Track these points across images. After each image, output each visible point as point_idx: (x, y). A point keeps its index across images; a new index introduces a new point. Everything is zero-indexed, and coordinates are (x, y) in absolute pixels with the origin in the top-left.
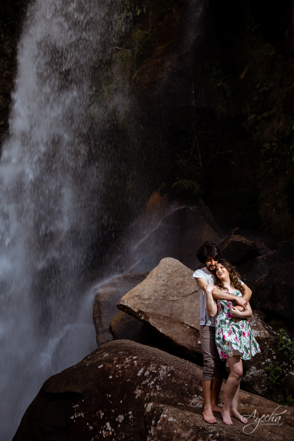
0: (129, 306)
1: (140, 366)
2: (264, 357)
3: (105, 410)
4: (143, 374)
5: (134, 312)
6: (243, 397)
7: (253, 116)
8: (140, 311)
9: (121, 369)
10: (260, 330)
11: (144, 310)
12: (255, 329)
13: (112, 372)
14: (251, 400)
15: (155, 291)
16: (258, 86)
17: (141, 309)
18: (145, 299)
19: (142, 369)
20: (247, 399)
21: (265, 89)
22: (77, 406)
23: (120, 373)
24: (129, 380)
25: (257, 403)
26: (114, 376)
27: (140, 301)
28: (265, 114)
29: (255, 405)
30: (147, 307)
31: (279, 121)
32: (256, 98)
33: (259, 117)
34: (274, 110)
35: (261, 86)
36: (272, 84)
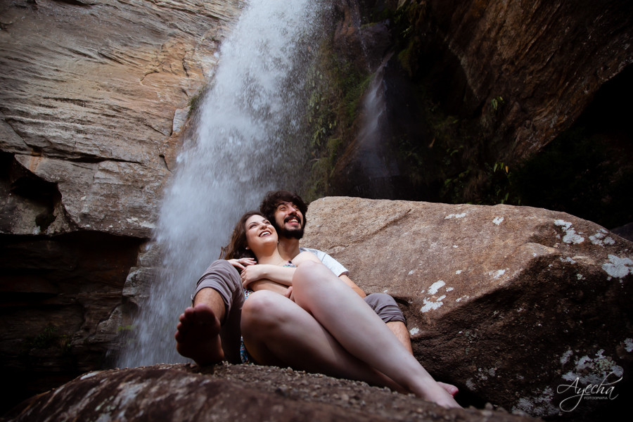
7: (449, 180)
16: (448, 151)
21: (456, 151)
28: (462, 175)
31: (477, 177)
32: (448, 163)
33: (455, 180)
34: (470, 168)
35: (452, 150)
36: (461, 146)
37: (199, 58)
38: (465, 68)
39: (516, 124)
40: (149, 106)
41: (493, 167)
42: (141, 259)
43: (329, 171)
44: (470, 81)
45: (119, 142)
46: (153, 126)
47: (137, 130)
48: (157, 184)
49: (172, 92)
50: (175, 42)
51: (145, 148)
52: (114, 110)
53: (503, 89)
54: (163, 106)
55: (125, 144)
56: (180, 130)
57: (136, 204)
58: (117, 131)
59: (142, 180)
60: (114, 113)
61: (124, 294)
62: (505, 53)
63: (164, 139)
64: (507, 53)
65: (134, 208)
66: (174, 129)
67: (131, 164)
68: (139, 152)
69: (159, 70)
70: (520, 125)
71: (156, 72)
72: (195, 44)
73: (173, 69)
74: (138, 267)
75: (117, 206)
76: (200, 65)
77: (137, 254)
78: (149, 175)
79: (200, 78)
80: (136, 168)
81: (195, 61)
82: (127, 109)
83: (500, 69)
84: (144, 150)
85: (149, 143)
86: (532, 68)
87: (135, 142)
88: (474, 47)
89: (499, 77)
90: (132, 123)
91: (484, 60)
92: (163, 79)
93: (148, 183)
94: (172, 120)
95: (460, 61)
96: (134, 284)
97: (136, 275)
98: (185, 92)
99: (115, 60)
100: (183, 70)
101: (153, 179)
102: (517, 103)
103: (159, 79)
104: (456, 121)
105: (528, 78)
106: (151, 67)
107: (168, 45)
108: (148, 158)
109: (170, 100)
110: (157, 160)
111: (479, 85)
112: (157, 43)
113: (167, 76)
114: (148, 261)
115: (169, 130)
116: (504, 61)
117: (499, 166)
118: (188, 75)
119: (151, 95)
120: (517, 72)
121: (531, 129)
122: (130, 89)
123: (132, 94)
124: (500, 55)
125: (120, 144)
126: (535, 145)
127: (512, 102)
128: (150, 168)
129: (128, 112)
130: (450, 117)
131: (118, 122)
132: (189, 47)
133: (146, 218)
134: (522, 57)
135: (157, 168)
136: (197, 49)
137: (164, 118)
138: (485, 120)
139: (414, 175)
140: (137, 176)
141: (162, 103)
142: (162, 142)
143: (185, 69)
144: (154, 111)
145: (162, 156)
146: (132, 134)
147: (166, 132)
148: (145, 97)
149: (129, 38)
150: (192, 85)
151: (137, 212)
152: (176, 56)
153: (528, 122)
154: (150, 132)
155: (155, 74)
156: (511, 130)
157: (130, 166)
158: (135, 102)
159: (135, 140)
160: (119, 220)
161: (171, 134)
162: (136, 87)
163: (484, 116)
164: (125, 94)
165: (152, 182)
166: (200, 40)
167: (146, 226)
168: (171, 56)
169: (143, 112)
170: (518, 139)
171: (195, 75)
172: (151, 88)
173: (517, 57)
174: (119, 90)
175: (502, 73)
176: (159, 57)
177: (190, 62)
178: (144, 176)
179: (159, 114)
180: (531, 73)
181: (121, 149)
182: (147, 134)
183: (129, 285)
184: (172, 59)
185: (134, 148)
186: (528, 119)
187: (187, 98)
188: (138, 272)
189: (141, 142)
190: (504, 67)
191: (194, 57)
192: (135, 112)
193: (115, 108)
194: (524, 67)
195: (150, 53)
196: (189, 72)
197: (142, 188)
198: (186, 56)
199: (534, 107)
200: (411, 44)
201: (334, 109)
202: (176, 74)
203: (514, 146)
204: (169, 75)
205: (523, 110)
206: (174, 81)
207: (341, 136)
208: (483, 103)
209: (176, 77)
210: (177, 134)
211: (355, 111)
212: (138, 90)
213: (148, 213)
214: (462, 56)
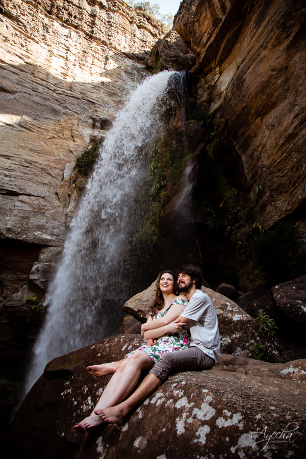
0: (131, 307)
1: (125, 342)
2: (247, 339)
3: (89, 385)
4: (126, 348)
5: (134, 311)
6: (226, 358)
7: (229, 227)
8: (139, 311)
9: (109, 347)
10: (242, 314)
11: (142, 309)
12: (237, 314)
13: (101, 351)
14: (235, 360)
16: (230, 210)
17: (140, 309)
18: (145, 301)
19: (126, 345)
20: (231, 360)
21: (235, 211)
22: (68, 383)
23: (107, 351)
24: (114, 355)
25: (241, 363)
26: (102, 353)
27: (140, 303)
28: (237, 225)
29: (240, 364)
30: (145, 307)
31: (245, 228)
32: (230, 217)
33: (233, 227)
34: (242, 222)
35: (233, 210)
36: (238, 208)
37: (82, 130)
38: (244, 162)
39: (267, 203)
40: (49, 161)
41: (253, 224)
42: (42, 257)
43: (160, 213)
44: (246, 171)
45: (30, 184)
46: (52, 174)
47: (42, 176)
48: (53, 211)
49: (64, 152)
50: (67, 118)
51: (46, 188)
52: (28, 163)
53: (263, 181)
54: (58, 161)
55: (34, 185)
56: (68, 177)
57: (40, 224)
58: (29, 176)
59: (44, 209)
60: (28, 165)
61: (31, 278)
62: (265, 162)
63: (58, 182)
64: (266, 162)
65: (38, 226)
66: (65, 177)
67: (38, 198)
68: (42, 190)
69: (56, 137)
70: (270, 204)
71: (54, 138)
72: (79, 120)
73: (65, 136)
74: (40, 262)
75: (28, 224)
76: (82, 134)
77: (39, 254)
78: (49, 205)
79: (82, 143)
80: (40, 200)
81: (79, 132)
82: (36, 162)
83: (262, 170)
84: (46, 189)
85: (49, 185)
86: (278, 174)
87: (40, 184)
88: (250, 153)
89: (261, 174)
90: (39, 172)
91: (254, 162)
92: (58, 143)
93: (47, 210)
94: (64, 170)
95: (241, 158)
96: (37, 273)
97: (38, 267)
98: (72, 152)
99: (29, 129)
100: (71, 137)
101: (50, 208)
102: (269, 191)
103: (56, 143)
104: (237, 192)
105: (275, 179)
106: (51, 134)
107: (62, 120)
108: (48, 194)
109: (63, 157)
110: (53, 196)
111: (251, 175)
112: (55, 119)
113: (61, 141)
114: (46, 259)
115: (62, 177)
116: (264, 166)
117: (256, 224)
118: (74, 141)
119: (50, 154)
120: (270, 174)
121: (274, 208)
122: (38, 149)
123: (39, 152)
124: (262, 162)
125: (31, 185)
126: (275, 217)
127: (266, 190)
128: (49, 201)
129: (37, 164)
130: (233, 189)
131: (30, 171)
132: (75, 122)
133: (45, 233)
134: (273, 166)
135: (53, 201)
136: (80, 123)
137: (59, 169)
138: (252, 195)
139: (209, 222)
140: (41, 206)
141: (58, 159)
142: (57, 185)
143: (72, 137)
144: (53, 165)
145: (57, 194)
146: (39, 179)
147: (60, 178)
148: (47, 155)
149: (38, 115)
150: (76, 148)
151: (41, 228)
152: (67, 128)
153: (273, 203)
154: (49, 178)
155: (53, 139)
156: (264, 206)
157: (37, 199)
158: (41, 158)
159: (40, 182)
160: (29, 233)
161: (63, 180)
162: (42, 148)
163: (252, 193)
164: (35, 152)
165: (50, 210)
166: (82, 117)
167: (45, 237)
168: (64, 128)
169: (46, 165)
170: (267, 212)
171: (78, 141)
172: (51, 149)
173: (271, 166)
174: (31, 150)
175: (263, 172)
176: (56, 128)
177: (76, 132)
178: (45, 206)
179: (56, 166)
180: (277, 177)
181: (31, 188)
182: (48, 179)
183: (33, 273)
184: (64, 130)
185: (39, 188)
186: (273, 201)
187: (73, 156)
188: (40, 265)
189: (44, 184)
190: (264, 169)
191: (78, 129)
192: (41, 164)
193: (28, 161)
194: (274, 173)
195: (51, 125)
196: (75, 139)
197: (44, 213)
198: (73, 128)
199: (277, 195)
200: (215, 142)
201: (165, 172)
202: (67, 140)
203: (265, 215)
204: (62, 140)
205: (271, 196)
206: (65, 144)
207: (169, 190)
208: (252, 186)
209: (67, 142)
210: (66, 180)
211: (178, 176)
212: (43, 150)
213: (47, 229)
214: (243, 155)
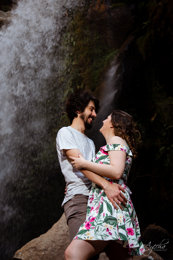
0: (23, 259)
15: (53, 242)
16: (164, 125)
18: (41, 250)
32: (164, 134)
35: (167, 125)
